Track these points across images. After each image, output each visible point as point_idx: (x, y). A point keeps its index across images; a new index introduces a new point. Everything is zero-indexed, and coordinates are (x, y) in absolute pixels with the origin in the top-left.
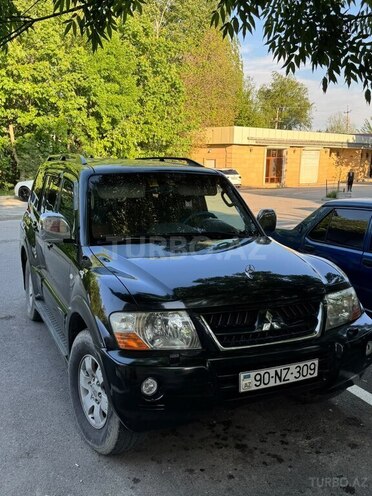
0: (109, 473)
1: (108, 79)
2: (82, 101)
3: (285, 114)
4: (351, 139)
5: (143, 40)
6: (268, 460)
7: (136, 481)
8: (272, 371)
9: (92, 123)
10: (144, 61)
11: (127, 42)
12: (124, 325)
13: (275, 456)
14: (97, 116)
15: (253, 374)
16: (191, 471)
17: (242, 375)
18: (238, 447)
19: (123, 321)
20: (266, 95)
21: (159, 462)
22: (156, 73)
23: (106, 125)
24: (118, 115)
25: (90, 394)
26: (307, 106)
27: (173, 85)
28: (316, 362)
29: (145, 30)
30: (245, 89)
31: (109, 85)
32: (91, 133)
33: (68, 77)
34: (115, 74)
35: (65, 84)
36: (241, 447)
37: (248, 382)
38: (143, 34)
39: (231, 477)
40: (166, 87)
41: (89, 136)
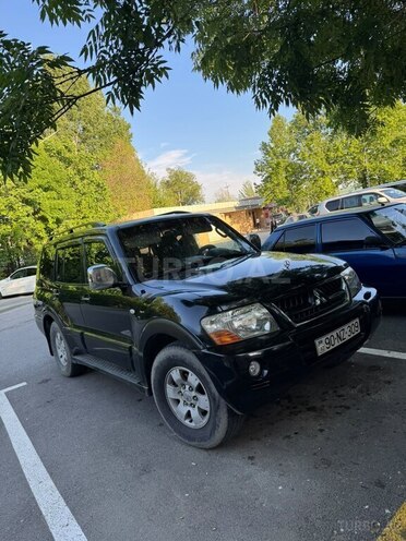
0: (224, 460)
1: (46, 190)
2: (30, 209)
3: (184, 195)
4: (237, 204)
5: (68, 155)
6: (339, 410)
7: (251, 458)
8: (334, 334)
9: (40, 226)
10: (71, 171)
11: (54, 159)
12: (214, 326)
13: (341, 407)
14: (44, 219)
15: (323, 339)
16: (289, 437)
17: (317, 342)
18: (309, 409)
19: (212, 323)
20: (168, 184)
21: (259, 439)
22: (82, 179)
23: (51, 225)
24: (60, 215)
25: (182, 402)
26: (198, 187)
27: (98, 185)
28: (357, 320)
29: (66, 147)
30: (152, 182)
31: (48, 194)
32: (41, 234)
33: (13, 192)
34: (54, 184)
35: (12, 198)
36: (313, 409)
37: (322, 346)
38: (66, 151)
39: (321, 431)
40: (93, 188)
41: (39, 237)
